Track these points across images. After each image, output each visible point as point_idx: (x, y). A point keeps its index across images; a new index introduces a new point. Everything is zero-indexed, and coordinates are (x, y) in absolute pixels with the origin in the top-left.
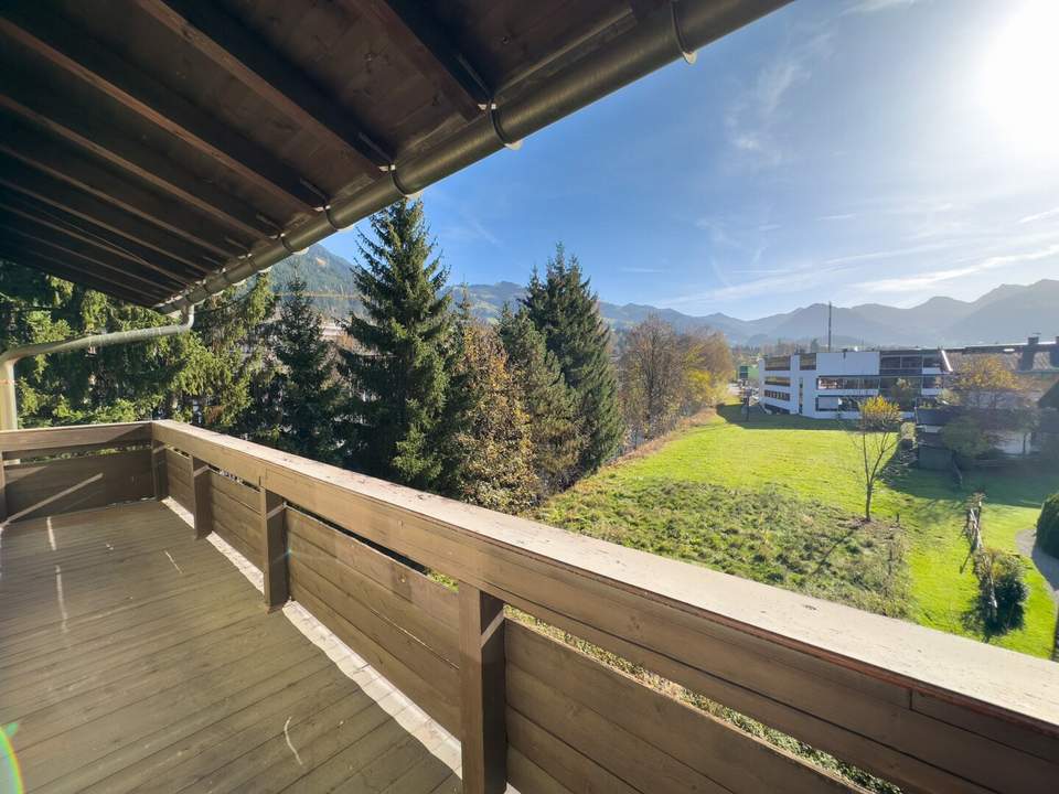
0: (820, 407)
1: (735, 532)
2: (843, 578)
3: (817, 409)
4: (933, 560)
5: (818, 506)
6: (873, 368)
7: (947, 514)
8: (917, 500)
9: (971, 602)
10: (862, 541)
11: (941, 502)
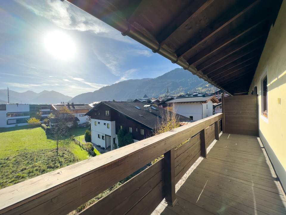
0: (9, 123)
1: (25, 169)
2: (67, 163)
3: (8, 124)
4: (76, 151)
5: (42, 150)
6: (28, 110)
7: (69, 141)
8: (61, 141)
9: (88, 154)
10: (61, 153)
11: (66, 140)
